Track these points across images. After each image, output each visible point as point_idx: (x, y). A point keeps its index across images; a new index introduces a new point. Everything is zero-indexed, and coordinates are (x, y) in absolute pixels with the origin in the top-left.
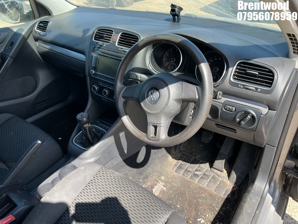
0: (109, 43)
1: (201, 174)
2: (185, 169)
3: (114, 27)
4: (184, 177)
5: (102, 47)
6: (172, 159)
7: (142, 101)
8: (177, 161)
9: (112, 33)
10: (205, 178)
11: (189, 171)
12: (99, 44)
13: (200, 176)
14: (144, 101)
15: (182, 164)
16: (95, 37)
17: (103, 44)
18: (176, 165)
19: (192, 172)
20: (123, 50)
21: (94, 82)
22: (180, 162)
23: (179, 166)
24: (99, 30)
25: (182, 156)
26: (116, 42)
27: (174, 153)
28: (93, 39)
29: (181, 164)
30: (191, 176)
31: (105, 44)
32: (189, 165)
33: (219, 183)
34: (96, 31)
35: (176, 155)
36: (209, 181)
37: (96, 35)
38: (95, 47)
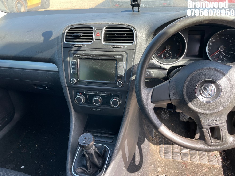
0: (91, 42)
1: (188, 152)
2: (172, 152)
3: (92, 23)
4: (176, 161)
5: (81, 49)
6: (154, 146)
7: (190, 101)
8: (159, 146)
9: (93, 30)
10: (194, 154)
11: (177, 153)
12: (75, 45)
13: (188, 153)
14: (194, 101)
15: (166, 148)
16: (66, 38)
17: (83, 45)
18: (160, 151)
19: (179, 152)
20: (115, 46)
21: (77, 93)
22: (162, 146)
23: (164, 151)
24: (69, 30)
25: (161, 140)
26: (101, 40)
27: (153, 140)
28: (65, 42)
29: (164, 148)
30: (181, 157)
31: (86, 45)
32: (172, 146)
33: (207, 154)
34: (66, 32)
35: (155, 140)
36: (199, 155)
37: (67, 35)
38: (70, 50)
